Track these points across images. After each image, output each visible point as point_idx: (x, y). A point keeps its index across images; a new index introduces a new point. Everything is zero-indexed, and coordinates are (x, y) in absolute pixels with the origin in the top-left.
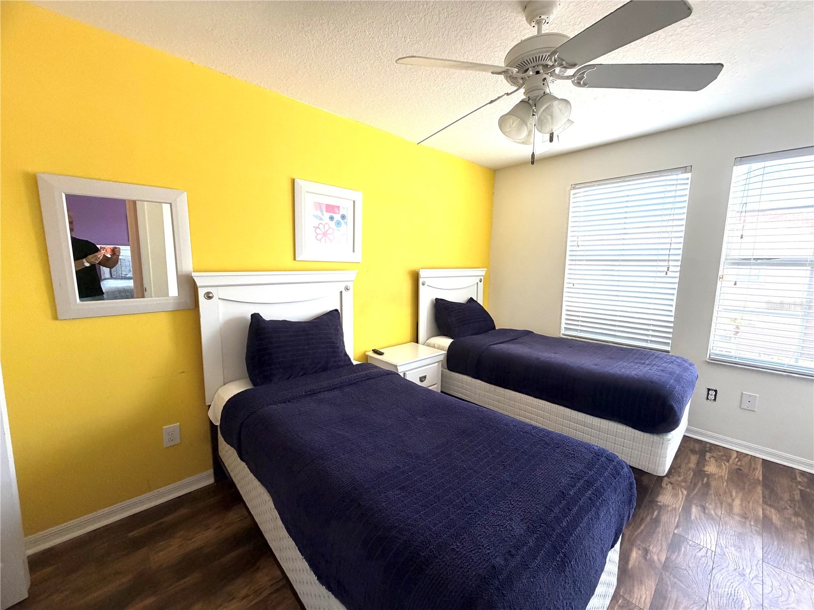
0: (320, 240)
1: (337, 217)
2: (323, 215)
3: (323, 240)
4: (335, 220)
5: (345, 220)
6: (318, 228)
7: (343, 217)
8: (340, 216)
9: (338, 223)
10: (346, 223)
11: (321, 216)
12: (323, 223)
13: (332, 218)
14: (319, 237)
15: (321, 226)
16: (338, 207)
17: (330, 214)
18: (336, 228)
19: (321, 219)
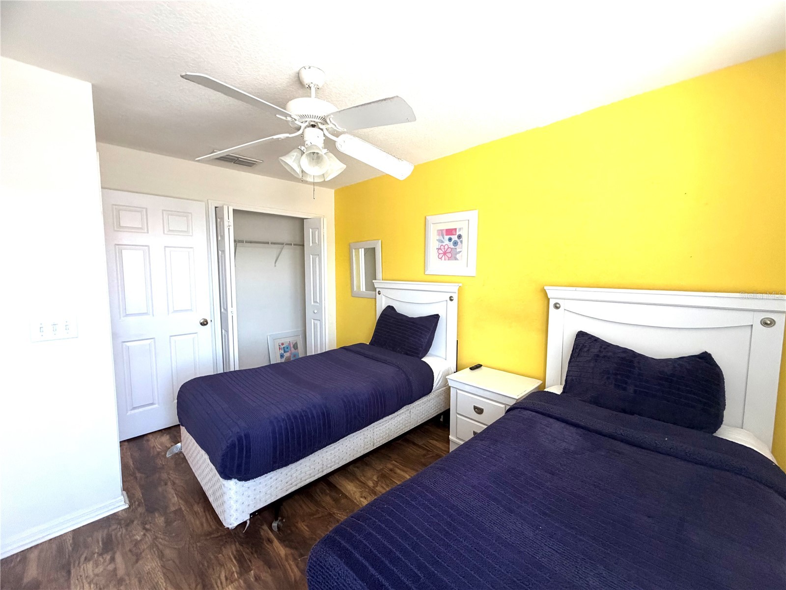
0: (441, 258)
1: (455, 238)
2: (444, 238)
3: (443, 258)
4: (453, 240)
5: (461, 240)
6: (440, 249)
7: (459, 237)
8: (456, 236)
9: (455, 243)
10: (461, 242)
11: (442, 239)
12: (444, 244)
13: (450, 240)
14: (440, 256)
15: (442, 247)
16: (456, 229)
17: (448, 237)
18: (453, 247)
19: (443, 242)
